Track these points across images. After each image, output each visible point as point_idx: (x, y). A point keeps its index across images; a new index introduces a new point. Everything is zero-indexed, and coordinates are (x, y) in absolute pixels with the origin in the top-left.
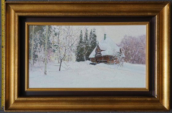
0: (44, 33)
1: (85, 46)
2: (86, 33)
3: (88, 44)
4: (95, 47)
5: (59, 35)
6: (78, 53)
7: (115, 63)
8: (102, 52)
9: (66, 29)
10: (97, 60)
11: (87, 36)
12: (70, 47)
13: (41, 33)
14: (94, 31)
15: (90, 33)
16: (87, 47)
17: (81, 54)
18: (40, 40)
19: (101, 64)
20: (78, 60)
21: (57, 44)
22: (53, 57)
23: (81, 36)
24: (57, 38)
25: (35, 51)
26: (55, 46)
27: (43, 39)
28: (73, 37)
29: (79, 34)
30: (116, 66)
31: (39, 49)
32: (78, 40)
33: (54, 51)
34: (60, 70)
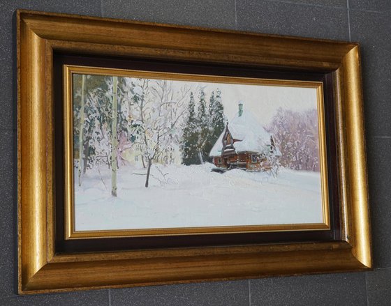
0: (108, 94)
1: (199, 129)
2: (202, 100)
3: (206, 125)
4: (221, 132)
5: (142, 100)
6: (187, 145)
7: (263, 168)
8: (236, 145)
9: (159, 89)
10: (226, 162)
11: (203, 107)
12: (169, 130)
13: (102, 95)
14: (218, 97)
15: (211, 101)
16: (205, 131)
17: (192, 147)
18: (100, 111)
19: (234, 170)
20: (187, 162)
21: (138, 123)
22: (131, 152)
23: (191, 105)
24: (139, 109)
25: (89, 138)
26: (135, 126)
27: (107, 110)
28: (174, 106)
29: (187, 101)
30: (265, 175)
31: (98, 133)
32: (185, 116)
33: (133, 139)
34: (147, 185)
